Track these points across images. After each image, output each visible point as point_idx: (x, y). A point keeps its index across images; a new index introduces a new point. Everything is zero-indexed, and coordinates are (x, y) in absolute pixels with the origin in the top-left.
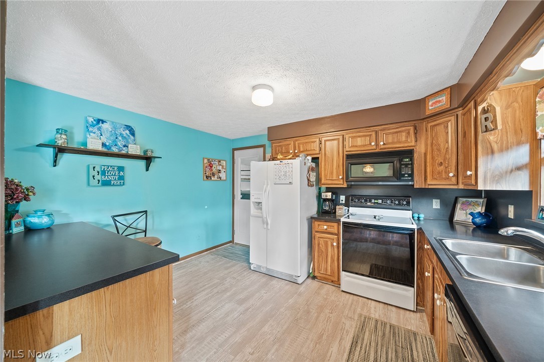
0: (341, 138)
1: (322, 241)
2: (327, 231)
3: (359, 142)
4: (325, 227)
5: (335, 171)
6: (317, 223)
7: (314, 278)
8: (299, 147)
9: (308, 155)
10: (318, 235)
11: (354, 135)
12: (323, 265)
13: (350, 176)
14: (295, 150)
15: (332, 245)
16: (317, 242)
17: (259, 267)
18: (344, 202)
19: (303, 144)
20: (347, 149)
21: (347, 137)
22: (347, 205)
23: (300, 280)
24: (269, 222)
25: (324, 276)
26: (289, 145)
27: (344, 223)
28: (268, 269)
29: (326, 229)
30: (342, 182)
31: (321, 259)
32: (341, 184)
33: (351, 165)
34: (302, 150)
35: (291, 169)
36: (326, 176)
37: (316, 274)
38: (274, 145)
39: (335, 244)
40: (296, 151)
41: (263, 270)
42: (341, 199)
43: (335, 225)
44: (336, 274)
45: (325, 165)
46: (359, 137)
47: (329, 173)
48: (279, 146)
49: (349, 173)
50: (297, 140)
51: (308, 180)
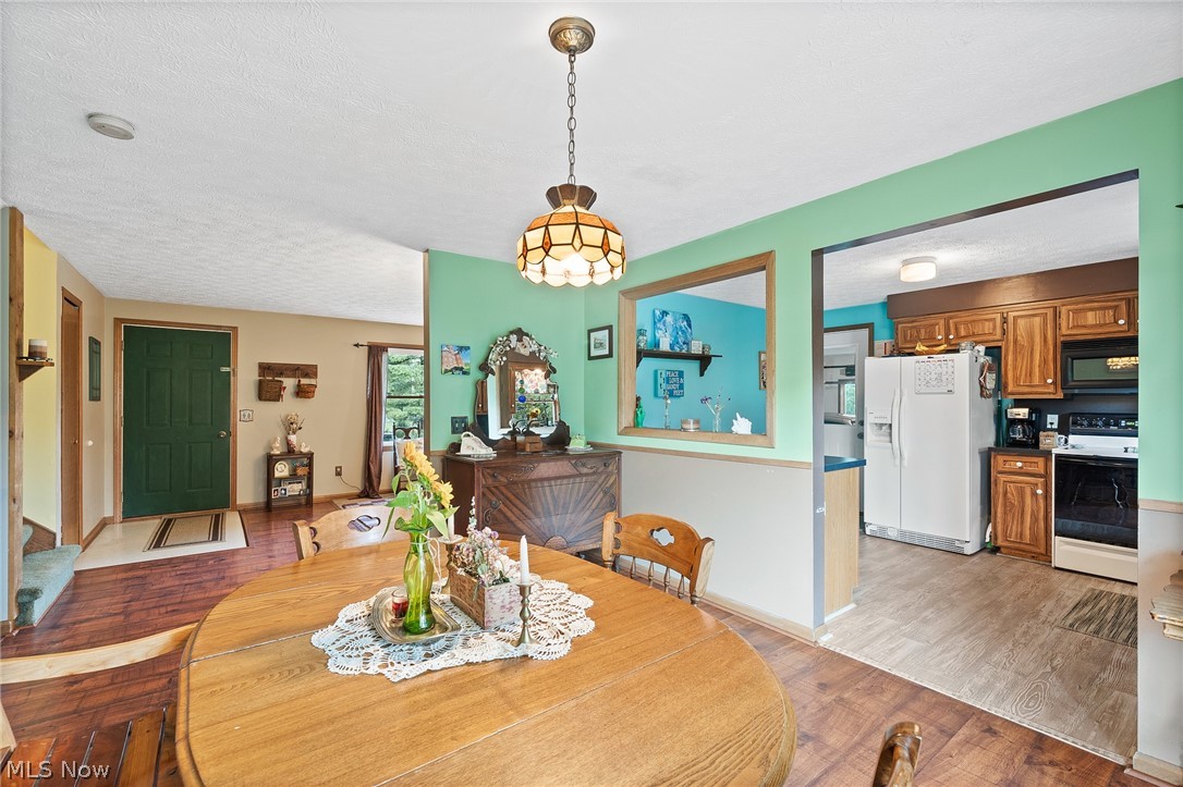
0: (1050, 312)
1: (1011, 488)
2: (1022, 471)
3: (1091, 318)
4: (1019, 464)
5: (1037, 370)
6: (1000, 459)
7: (996, 550)
8: (956, 329)
9: (977, 343)
10: (1003, 478)
11: (1080, 306)
12: (1014, 527)
13: (1070, 379)
14: (947, 335)
15: (1034, 494)
16: (1001, 490)
17: (883, 529)
18: (1055, 426)
19: (966, 323)
20: (1064, 331)
21: (1064, 310)
22: (1064, 429)
23: (969, 549)
24: (906, 454)
25: (1017, 545)
26: (934, 325)
27: (1058, 456)
28: (902, 533)
29: (1021, 468)
30: (1052, 389)
31: (1009, 518)
32: (1050, 393)
33: (1073, 359)
34: (963, 333)
35: (950, 370)
36: (1016, 379)
37: (1000, 542)
38: (900, 326)
39: (1040, 492)
40: (951, 337)
41: (892, 534)
42: (1049, 421)
43: (1041, 461)
44: (1043, 542)
45: (1015, 360)
46: (1091, 309)
47: (1024, 373)
48: (915, 327)
49: (1070, 374)
50: (951, 318)
51: (982, 387)
